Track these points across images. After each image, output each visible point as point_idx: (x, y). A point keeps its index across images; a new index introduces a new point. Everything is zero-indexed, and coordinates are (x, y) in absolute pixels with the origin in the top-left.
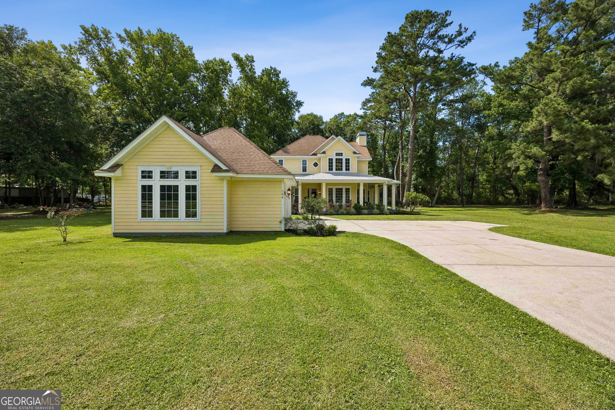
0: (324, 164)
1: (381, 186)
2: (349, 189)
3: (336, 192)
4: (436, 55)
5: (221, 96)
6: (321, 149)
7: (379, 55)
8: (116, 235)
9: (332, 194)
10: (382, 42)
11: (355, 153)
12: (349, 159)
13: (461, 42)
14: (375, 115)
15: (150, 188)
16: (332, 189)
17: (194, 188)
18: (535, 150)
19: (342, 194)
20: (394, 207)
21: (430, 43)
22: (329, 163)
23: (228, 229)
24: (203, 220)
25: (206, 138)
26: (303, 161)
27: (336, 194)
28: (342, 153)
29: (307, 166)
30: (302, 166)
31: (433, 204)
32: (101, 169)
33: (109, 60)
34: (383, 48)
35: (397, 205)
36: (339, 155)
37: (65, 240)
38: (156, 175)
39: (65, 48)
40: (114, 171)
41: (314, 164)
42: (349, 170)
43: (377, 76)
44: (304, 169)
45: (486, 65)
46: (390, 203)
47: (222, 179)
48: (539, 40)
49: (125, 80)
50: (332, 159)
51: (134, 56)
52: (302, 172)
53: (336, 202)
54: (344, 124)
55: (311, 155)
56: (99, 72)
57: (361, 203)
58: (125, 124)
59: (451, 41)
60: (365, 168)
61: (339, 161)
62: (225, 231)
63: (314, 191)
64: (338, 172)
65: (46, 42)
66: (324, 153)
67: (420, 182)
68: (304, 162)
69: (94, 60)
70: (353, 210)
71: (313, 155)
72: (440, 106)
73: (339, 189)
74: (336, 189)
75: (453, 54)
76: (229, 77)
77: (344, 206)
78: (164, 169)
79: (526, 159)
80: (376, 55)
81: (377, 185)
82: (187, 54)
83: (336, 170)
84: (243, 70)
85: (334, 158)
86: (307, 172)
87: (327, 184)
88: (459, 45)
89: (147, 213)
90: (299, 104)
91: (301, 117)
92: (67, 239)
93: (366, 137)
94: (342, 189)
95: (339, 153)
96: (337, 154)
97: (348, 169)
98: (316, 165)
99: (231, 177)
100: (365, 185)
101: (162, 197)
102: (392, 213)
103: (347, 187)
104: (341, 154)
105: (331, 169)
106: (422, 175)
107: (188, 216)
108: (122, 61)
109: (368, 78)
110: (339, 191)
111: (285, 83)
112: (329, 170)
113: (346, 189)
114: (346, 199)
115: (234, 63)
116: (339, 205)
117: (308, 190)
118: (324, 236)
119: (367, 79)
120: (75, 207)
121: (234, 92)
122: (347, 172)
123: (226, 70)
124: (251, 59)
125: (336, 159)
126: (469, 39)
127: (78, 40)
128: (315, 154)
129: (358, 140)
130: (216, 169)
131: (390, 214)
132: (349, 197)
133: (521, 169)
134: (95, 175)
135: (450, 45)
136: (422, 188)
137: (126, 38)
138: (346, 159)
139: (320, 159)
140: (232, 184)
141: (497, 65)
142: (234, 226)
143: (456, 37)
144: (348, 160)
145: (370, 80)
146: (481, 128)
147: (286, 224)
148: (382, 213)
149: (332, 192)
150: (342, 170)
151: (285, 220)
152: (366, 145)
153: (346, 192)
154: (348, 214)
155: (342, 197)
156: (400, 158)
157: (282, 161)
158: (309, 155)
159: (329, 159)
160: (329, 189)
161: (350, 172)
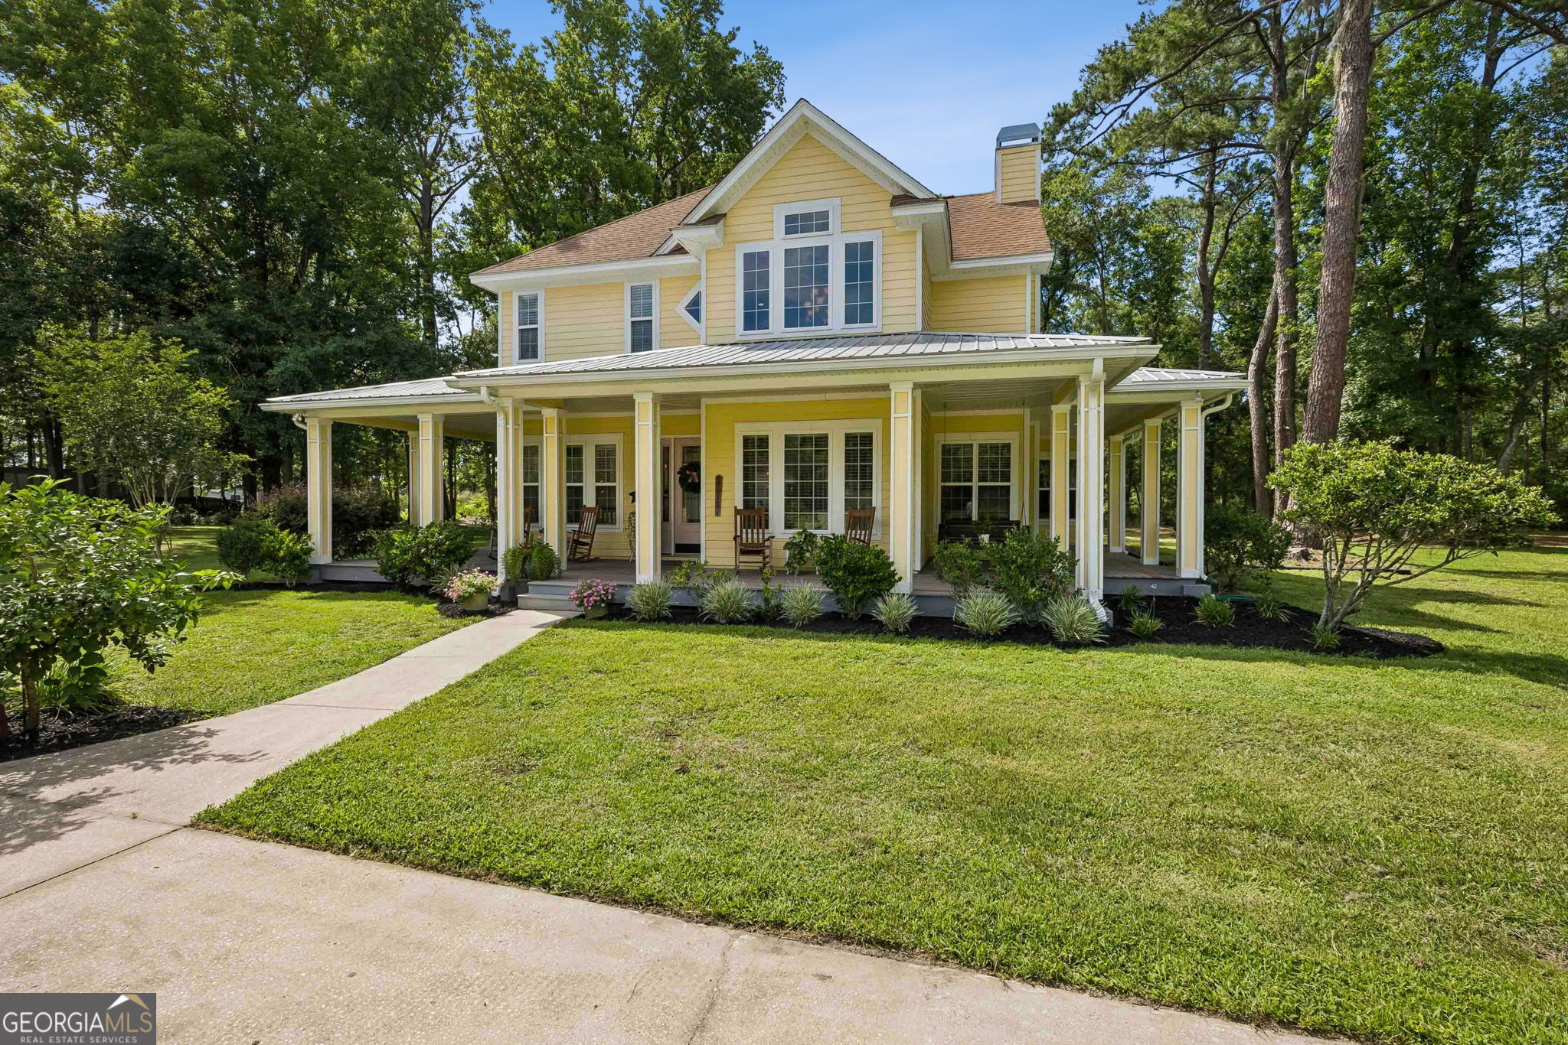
2: (868, 438)
3: (789, 456)
9: (764, 473)
12: (866, 248)
16: (763, 441)
19: (822, 473)
22: (748, 283)
26: (637, 292)
27: (789, 472)
28: (825, 215)
29: (656, 317)
30: (628, 319)
36: (808, 229)
42: (867, 316)
44: (643, 338)
50: (763, 258)
53: (789, 521)
55: (669, 254)
61: (806, 266)
63: (690, 458)
64: (797, 332)
66: (715, 219)
68: (641, 298)
71: (680, 249)
73: (805, 440)
74: (789, 440)
83: (791, 320)
85: (777, 245)
94: (822, 441)
95: (807, 217)
96: (794, 225)
97: (860, 310)
98: (699, 306)
103: (858, 424)
104: (818, 222)
105: (756, 317)
110: (808, 455)
112: (750, 323)
113: (850, 439)
114: (849, 504)
117: (667, 451)
122: (858, 328)
125: (790, 255)
131: (1124, 637)
132: (869, 489)
138: (851, 249)
144: (859, 256)
148: (1040, 629)
149: (764, 456)
150: (822, 318)
153: (849, 456)
155: (823, 489)
156: (1276, 304)
157: (534, 301)
158: (660, 252)
159: (749, 258)
160: (747, 441)
161: (879, 330)
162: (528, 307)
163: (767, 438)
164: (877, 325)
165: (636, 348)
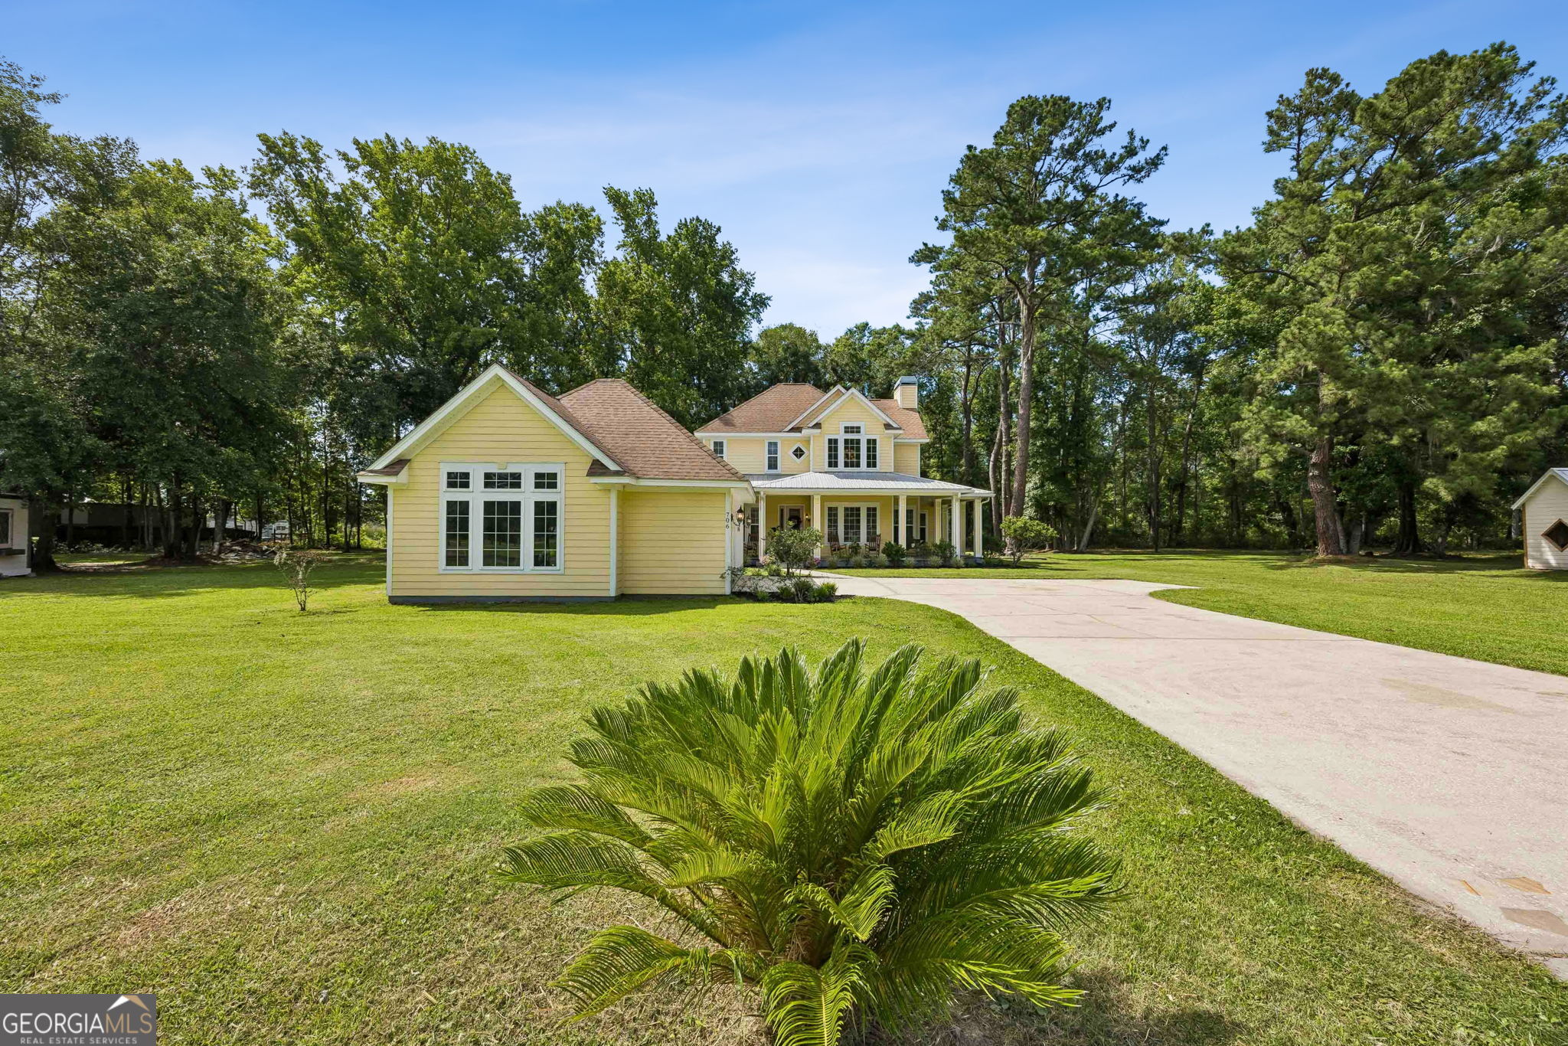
0: (818, 452)
1: (947, 502)
2: (875, 509)
3: (846, 516)
4: (1080, 197)
5: (578, 290)
6: (809, 417)
7: (948, 197)
8: (395, 601)
9: (836, 521)
10: (954, 166)
11: (888, 426)
12: (875, 441)
13: (1136, 170)
14: (938, 335)
15: (464, 506)
16: (836, 509)
17: (552, 506)
18: (1293, 423)
19: (858, 521)
20: (978, 552)
21: (1068, 168)
22: (830, 449)
23: (618, 588)
24: (568, 572)
25: (566, 400)
26: (770, 444)
27: (846, 521)
28: (859, 428)
29: (779, 455)
30: (766, 455)
31: (1082, 544)
32: (370, 468)
33: (319, 210)
34: (957, 180)
35: (985, 548)
36: (852, 432)
37: (303, 609)
38: (477, 481)
39: (210, 174)
40: (396, 474)
41: (796, 451)
42: (875, 466)
43: (946, 240)
44: (773, 464)
45: (1182, 231)
46: (969, 544)
47: (607, 489)
48: (1304, 174)
49: (357, 254)
50: (836, 441)
51: (377, 196)
52: (766, 470)
53: (846, 539)
54: (870, 351)
55: (789, 431)
56: (299, 239)
57: (903, 541)
58: (357, 359)
59: (1110, 168)
60: (914, 460)
61: (852, 446)
62: (613, 593)
63: (795, 514)
64: (849, 469)
65: (170, 163)
66: (818, 426)
67: (1051, 493)
68: (773, 447)
69: (285, 210)
70: (883, 557)
71: (793, 430)
72: (1097, 310)
73: (852, 509)
74: (846, 509)
75: (1117, 195)
76: (596, 245)
77: (863, 548)
78: (494, 469)
79: (1273, 443)
80: (942, 196)
81: (940, 500)
82: (498, 191)
83: (846, 465)
84: (630, 227)
85: (842, 437)
86: (779, 471)
87: (824, 499)
88: (1131, 177)
89: (457, 557)
90: (761, 302)
91: (765, 334)
92: (309, 607)
93: (915, 388)
94: (858, 509)
95: (853, 428)
96: (848, 430)
97: (872, 462)
98: (799, 453)
99: (624, 486)
100: (910, 500)
101: (488, 525)
102: (970, 563)
103: (872, 505)
104: (857, 430)
105: (833, 462)
106: (1056, 476)
107: (538, 562)
108: (348, 211)
109: (925, 244)
110: (853, 514)
111: (727, 255)
112: (830, 465)
113: (869, 509)
114: (868, 533)
115: (606, 212)
116: (851, 547)
117: (782, 511)
118: (809, 602)
119: (922, 247)
120: (232, 551)
121: (609, 280)
122: (871, 469)
123: (588, 227)
124: (647, 200)
125: (846, 441)
126: (1155, 163)
127: (250, 165)
128: (797, 429)
129: (897, 394)
130: (597, 469)
131: (967, 566)
132: (875, 527)
133: (1263, 464)
134: (360, 480)
135: (1111, 177)
136: (1054, 507)
137: (360, 159)
138: (869, 441)
139: (808, 441)
140: (626, 497)
141: (1206, 230)
142: (628, 584)
143: (1122, 159)
144: (872, 444)
145: (930, 250)
146: (1195, 365)
147: (733, 581)
148: (947, 563)
149: (836, 515)
150: (858, 465)
151: (733, 573)
152: (915, 405)
153: (868, 515)
154: (872, 565)
155: (858, 528)
156: (1001, 436)
157: (721, 444)
158: (784, 430)
159: (830, 441)
160: (833, 508)
162: (719, 447)
164: (878, 470)
165: (770, 467)
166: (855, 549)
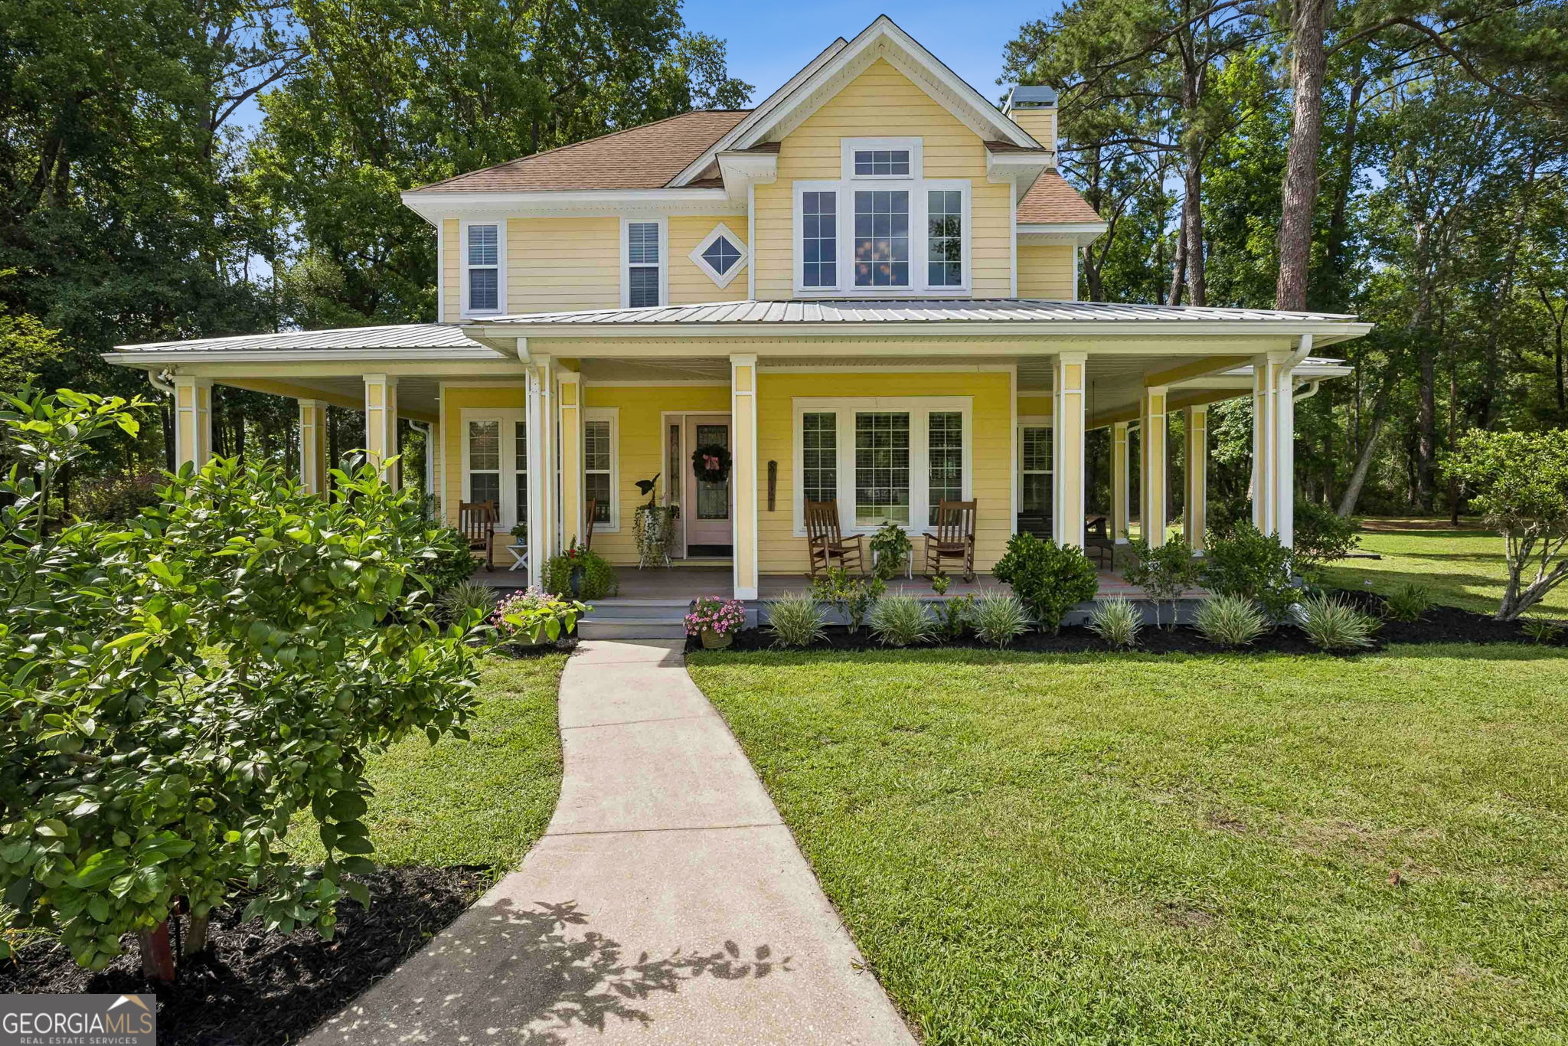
0: (770, 238)
2: (956, 419)
3: (863, 439)
9: (830, 459)
11: (1000, 147)
12: (954, 199)
16: (830, 420)
19: (903, 458)
22: (809, 227)
26: (635, 228)
27: (863, 459)
28: (905, 155)
29: (663, 264)
30: (626, 265)
36: (880, 170)
41: (714, 250)
42: (954, 277)
50: (829, 199)
52: (624, 308)
53: (862, 515)
55: (687, 186)
61: (883, 214)
63: (712, 440)
64: (872, 291)
66: (768, 148)
68: (644, 239)
71: (700, 182)
73: (882, 420)
74: (863, 420)
77: (920, 544)
83: (863, 276)
85: (845, 186)
94: (903, 419)
95: (881, 156)
96: (865, 162)
97: (945, 269)
98: (722, 256)
103: (945, 406)
104: (898, 162)
110: (884, 438)
112: (810, 277)
113: (936, 420)
114: (935, 498)
116: (878, 544)
117: (674, 430)
122: (945, 290)
125: (862, 199)
128: (712, 178)
132: (957, 478)
138: (935, 199)
139: (745, 213)
144: (946, 207)
149: (831, 440)
150: (901, 276)
153: (935, 439)
155: (903, 480)
157: (491, 234)
158: (674, 183)
159: (810, 199)
160: (810, 420)
161: (968, 294)
162: (483, 242)
163: (833, 416)
164: (968, 285)
165: (635, 301)
166: (893, 546)
